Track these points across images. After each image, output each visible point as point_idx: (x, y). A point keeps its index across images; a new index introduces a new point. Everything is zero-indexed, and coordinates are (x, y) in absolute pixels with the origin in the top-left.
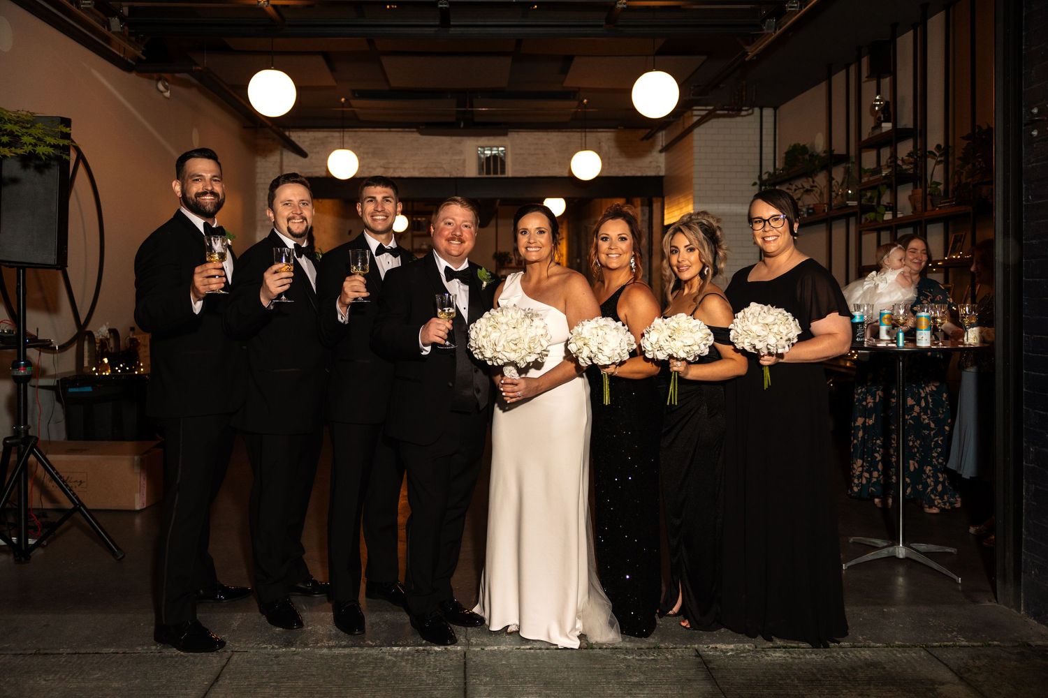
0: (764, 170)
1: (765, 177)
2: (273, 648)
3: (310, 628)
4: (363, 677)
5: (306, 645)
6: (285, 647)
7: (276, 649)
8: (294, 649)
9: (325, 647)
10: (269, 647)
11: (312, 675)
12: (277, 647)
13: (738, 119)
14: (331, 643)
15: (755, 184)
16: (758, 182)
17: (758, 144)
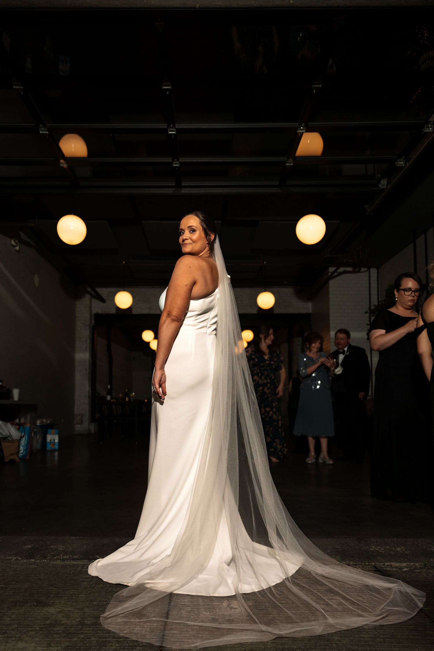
0: (372, 304)
1: (372, 308)
2: (17, 559)
3: (52, 546)
4: (83, 581)
5: (45, 558)
6: (27, 559)
7: (19, 560)
8: (34, 560)
9: (60, 559)
10: (14, 558)
11: (40, 579)
12: (20, 559)
13: (359, 274)
14: (65, 557)
15: (366, 312)
16: (369, 311)
17: (368, 289)
